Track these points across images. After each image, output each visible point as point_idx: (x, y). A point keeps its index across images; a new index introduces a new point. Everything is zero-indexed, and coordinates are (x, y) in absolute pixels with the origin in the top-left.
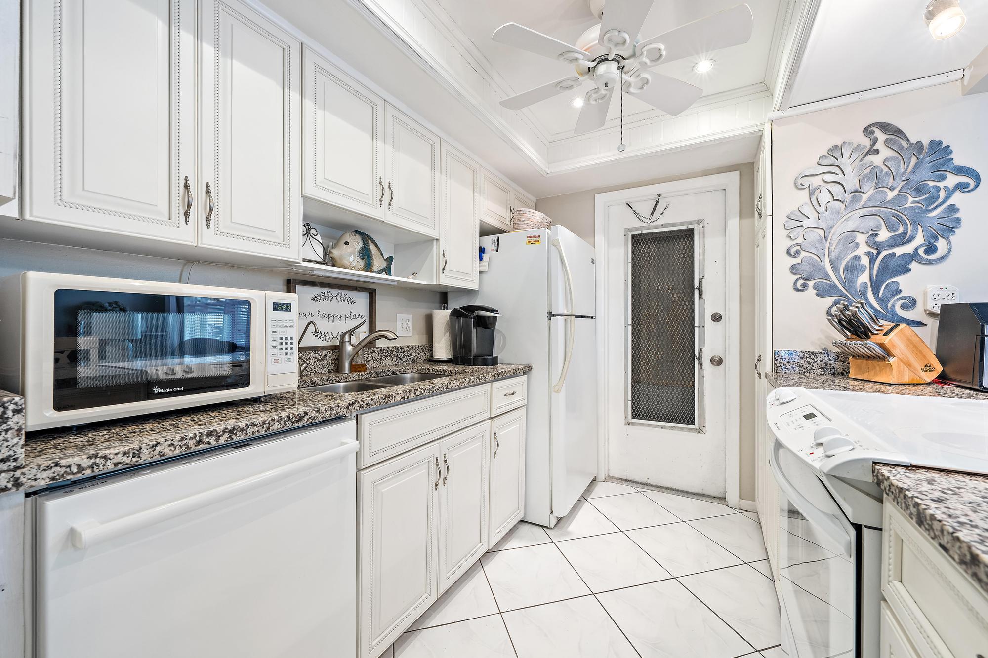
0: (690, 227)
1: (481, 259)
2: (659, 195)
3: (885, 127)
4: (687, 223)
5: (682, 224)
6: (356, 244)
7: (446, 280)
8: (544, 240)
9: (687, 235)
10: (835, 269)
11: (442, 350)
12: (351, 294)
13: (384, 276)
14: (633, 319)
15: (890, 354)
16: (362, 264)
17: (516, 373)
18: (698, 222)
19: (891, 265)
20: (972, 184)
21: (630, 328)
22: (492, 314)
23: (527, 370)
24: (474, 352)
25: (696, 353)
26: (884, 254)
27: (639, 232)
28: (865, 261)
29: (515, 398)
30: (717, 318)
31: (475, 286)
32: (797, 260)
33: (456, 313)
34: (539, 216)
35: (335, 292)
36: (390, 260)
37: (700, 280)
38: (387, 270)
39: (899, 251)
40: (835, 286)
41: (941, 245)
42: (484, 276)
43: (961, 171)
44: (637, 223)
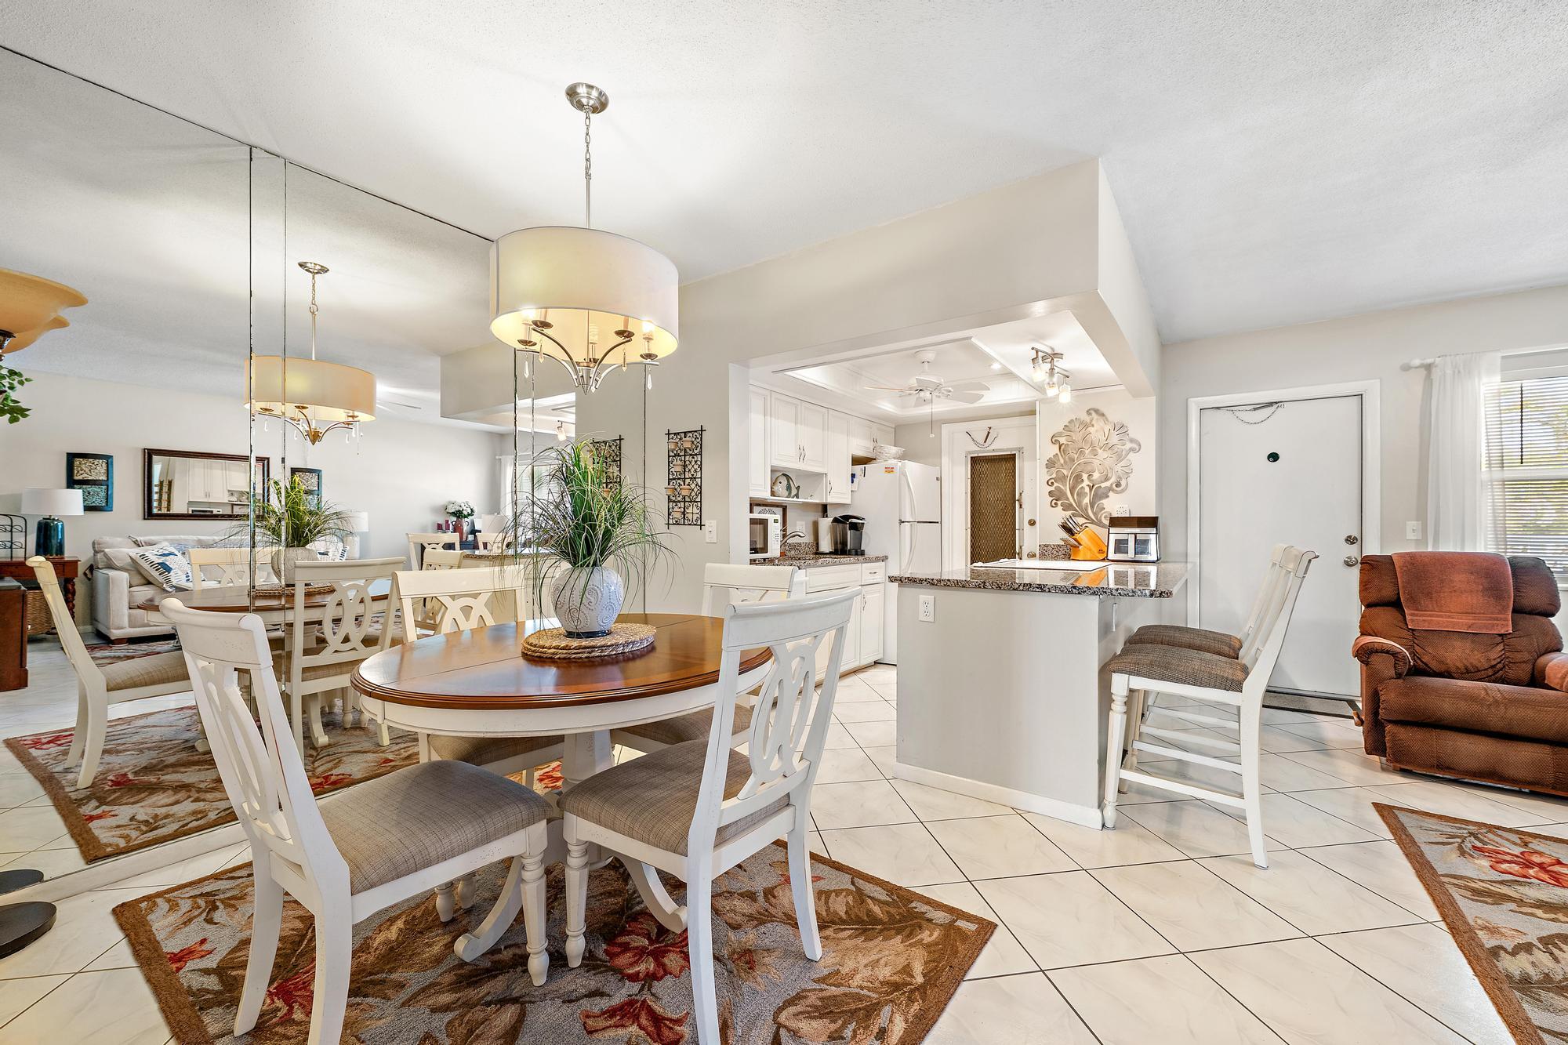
0: (1013, 453)
1: (852, 482)
2: (990, 428)
3: (1097, 411)
4: (1012, 449)
5: (1007, 450)
6: (784, 482)
7: (831, 499)
8: (897, 471)
9: (1011, 458)
10: (1072, 495)
11: (826, 545)
12: (774, 509)
13: (795, 499)
14: (972, 523)
15: (1080, 544)
16: (787, 493)
17: (878, 559)
18: (1020, 449)
19: (1099, 493)
20: (1137, 448)
21: (969, 530)
22: (861, 521)
23: (884, 559)
24: (849, 548)
25: (1017, 551)
26: (1096, 486)
27: (976, 455)
28: (1087, 490)
29: (876, 576)
30: (1032, 523)
31: (848, 501)
32: (1053, 488)
33: (836, 520)
34: (894, 450)
35: (767, 508)
36: (798, 488)
37: (1021, 494)
38: (797, 496)
39: (1103, 485)
40: (1072, 505)
41: (1123, 483)
42: (854, 494)
43: (1132, 441)
44: (976, 448)
